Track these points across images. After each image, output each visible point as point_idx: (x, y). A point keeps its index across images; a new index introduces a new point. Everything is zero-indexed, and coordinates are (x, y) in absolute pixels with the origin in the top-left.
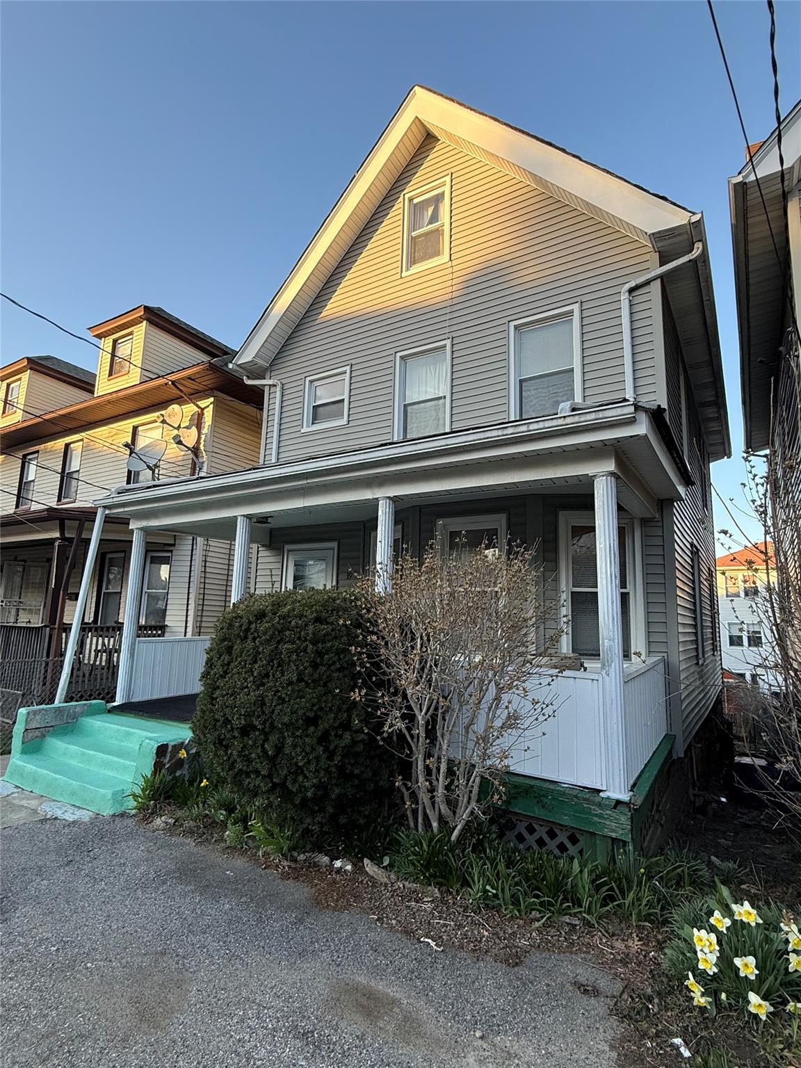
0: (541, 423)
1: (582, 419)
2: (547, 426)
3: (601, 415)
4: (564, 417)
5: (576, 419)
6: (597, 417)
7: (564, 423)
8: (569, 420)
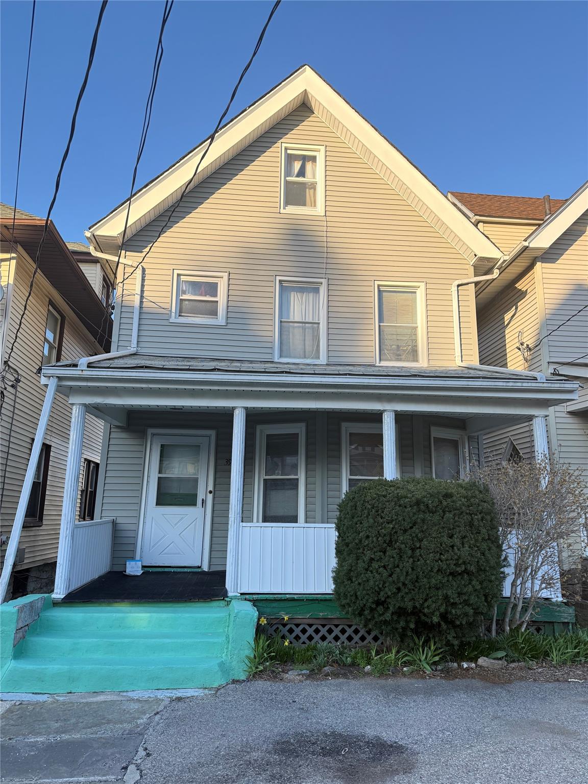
0: (530, 383)
1: (553, 386)
2: (533, 386)
3: (562, 385)
4: (543, 383)
5: (549, 385)
6: (561, 386)
7: (543, 386)
8: (545, 385)
